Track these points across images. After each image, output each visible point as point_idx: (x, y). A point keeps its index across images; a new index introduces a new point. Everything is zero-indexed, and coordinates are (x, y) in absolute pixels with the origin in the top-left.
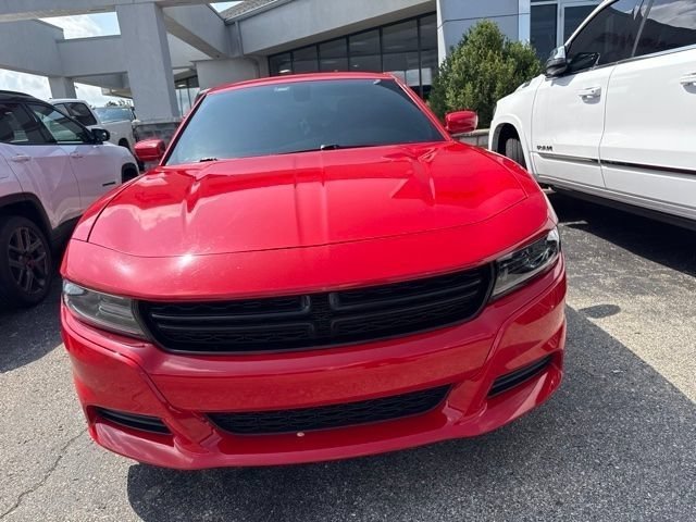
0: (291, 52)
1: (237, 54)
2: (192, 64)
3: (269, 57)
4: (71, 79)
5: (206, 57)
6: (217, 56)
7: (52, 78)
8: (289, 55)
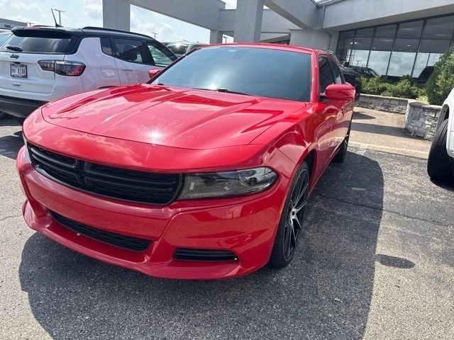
0: (355, 30)
1: (318, 28)
2: (289, 31)
3: (341, 32)
4: (222, 33)
5: (298, 28)
6: (305, 28)
7: (212, 30)
8: (354, 32)
